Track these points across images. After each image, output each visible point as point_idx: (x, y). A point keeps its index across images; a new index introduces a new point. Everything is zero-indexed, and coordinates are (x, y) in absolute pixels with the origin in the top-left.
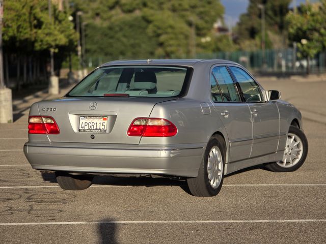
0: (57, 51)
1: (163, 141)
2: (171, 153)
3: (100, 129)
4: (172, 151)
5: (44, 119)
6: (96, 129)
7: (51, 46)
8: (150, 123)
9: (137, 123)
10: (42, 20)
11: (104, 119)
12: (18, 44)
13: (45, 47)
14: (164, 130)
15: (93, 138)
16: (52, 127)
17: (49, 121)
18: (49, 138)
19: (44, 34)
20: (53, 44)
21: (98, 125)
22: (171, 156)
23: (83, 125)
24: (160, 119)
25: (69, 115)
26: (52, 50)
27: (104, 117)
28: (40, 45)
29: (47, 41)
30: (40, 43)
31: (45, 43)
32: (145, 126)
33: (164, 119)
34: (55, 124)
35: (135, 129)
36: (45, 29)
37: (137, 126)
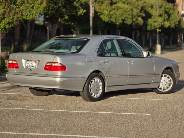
0: (160, 30)
1: (59, 73)
2: (62, 79)
3: (34, 67)
4: (62, 78)
5: (13, 61)
6: (32, 67)
7: (157, 28)
8: (53, 65)
9: (48, 64)
10: (152, 13)
11: (36, 62)
12: (134, 27)
13: (153, 28)
14: (59, 68)
15: (31, 71)
16: (16, 65)
17: (15, 62)
18: (15, 70)
19: (153, 21)
20: (158, 27)
21: (33, 64)
22: (62, 80)
23: (28, 65)
24: (58, 63)
25: (22, 60)
26: (158, 30)
27: (36, 61)
28: (150, 28)
29: (154, 25)
30: (150, 26)
31: (153, 26)
32: (51, 66)
33: (60, 63)
34: (17, 64)
35: (47, 67)
36: (153, 18)
37: (48, 66)
